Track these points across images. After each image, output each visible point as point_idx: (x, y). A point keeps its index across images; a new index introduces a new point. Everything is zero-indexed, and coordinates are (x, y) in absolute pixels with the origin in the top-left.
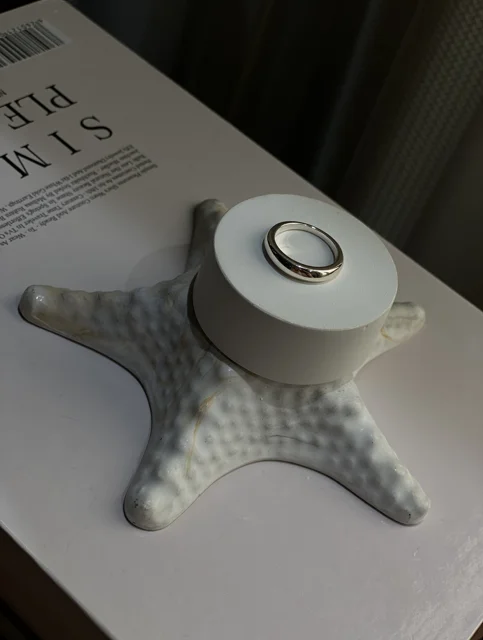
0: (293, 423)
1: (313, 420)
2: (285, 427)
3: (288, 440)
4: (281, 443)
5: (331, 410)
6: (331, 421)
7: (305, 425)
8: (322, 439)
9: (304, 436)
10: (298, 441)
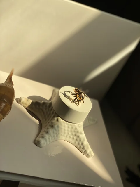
0: (70, 133)
1: (74, 133)
2: (68, 134)
3: (68, 136)
4: (67, 137)
5: (78, 132)
6: (77, 134)
7: (72, 134)
8: (75, 138)
9: (72, 137)
10: (70, 137)
